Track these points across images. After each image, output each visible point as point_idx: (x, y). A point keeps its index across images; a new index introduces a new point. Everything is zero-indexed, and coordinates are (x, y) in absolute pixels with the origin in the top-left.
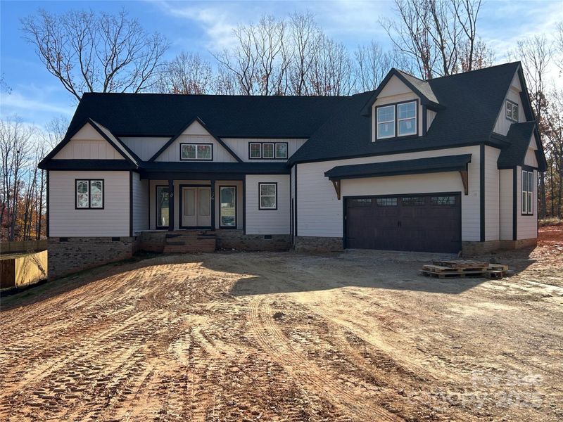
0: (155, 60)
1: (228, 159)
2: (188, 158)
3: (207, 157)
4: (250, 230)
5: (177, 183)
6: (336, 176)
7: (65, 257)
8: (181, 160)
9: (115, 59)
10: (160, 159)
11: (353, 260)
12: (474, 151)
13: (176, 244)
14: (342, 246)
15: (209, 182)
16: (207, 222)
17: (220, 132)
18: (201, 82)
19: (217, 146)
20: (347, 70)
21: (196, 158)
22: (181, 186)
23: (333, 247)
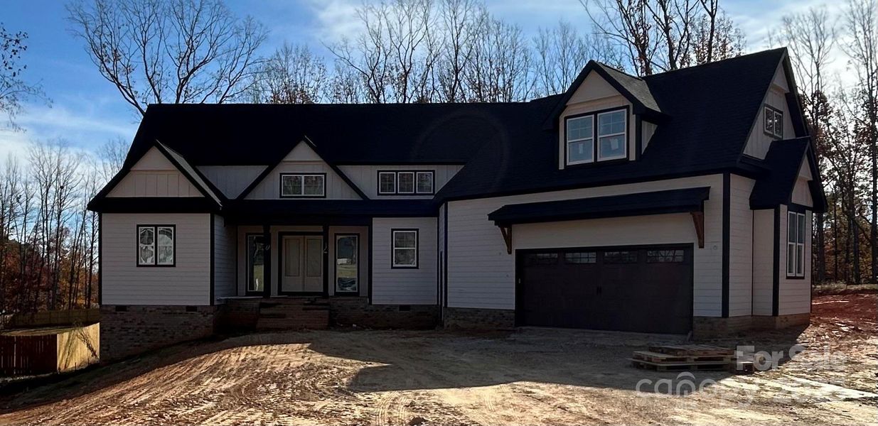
0: (246, 56)
1: (348, 195)
2: (291, 196)
3: (315, 194)
4: (378, 298)
5: (275, 231)
6: (504, 219)
7: (123, 332)
8: (281, 197)
9: (192, 56)
10: (250, 197)
11: (529, 343)
12: (714, 182)
13: (274, 316)
14: (513, 322)
15: (320, 229)
16: (316, 285)
17: (336, 156)
18: (310, 85)
19: (332, 177)
20: (522, 64)
21: (303, 194)
22: (281, 234)
23: (501, 324)
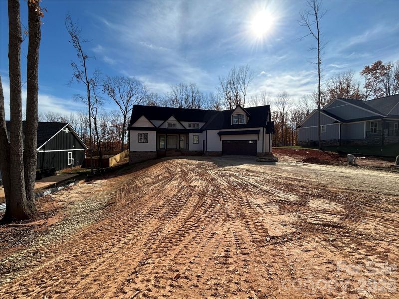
1: (181, 128)
3: (175, 127)
4: (190, 150)
6: (220, 134)
8: (167, 128)
10: (160, 127)
12: (261, 129)
14: (221, 154)
17: (179, 119)
21: (172, 127)
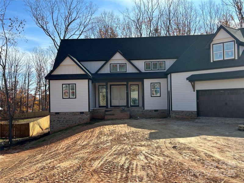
1: (134, 71)
2: (114, 71)
4: (147, 107)
5: (109, 84)
6: (192, 80)
7: (58, 122)
8: (110, 72)
9: (70, 17)
10: (100, 72)
11: (203, 123)
13: (110, 115)
14: (196, 115)
15: (125, 83)
16: (124, 103)
17: (130, 57)
21: (118, 71)
22: (111, 85)
23: (192, 116)
